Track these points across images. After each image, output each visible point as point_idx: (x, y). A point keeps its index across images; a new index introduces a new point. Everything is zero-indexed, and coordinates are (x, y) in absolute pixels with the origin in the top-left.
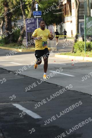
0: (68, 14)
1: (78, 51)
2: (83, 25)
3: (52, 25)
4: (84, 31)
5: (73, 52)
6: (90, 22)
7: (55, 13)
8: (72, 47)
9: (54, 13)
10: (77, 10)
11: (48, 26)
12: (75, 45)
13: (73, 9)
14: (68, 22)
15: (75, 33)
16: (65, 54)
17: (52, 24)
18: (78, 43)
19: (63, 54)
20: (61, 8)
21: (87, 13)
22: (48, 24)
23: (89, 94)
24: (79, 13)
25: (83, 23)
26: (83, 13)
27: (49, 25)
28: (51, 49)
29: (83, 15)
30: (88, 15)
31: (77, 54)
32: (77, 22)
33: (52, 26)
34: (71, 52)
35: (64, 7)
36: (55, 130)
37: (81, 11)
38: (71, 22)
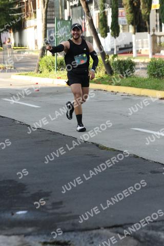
0: (31, 16)
1: (46, 71)
2: (53, 32)
3: (7, 32)
5: (37, 72)
6: (63, 27)
7: (12, 15)
8: (37, 64)
9: (10, 15)
10: (44, 11)
12: (40, 61)
13: (39, 8)
14: (30, 27)
15: (41, 44)
16: (26, 74)
17: (8, 30)
18: (45, 58)
19: (22, 75)
20: (20, 7)
21: (59, 15)
24: (47, 14)
25: (53, 29)
26: (53, 15)
28: (6, 67)
29: (54, 17)
30: (61, 18)
31: (44, 75)
32: (44, 27)
33: (6, 34)
34: (36, 71)
35: (25, 5)
36: (11, 186)
37: (50, 11)
38: (36, 27)
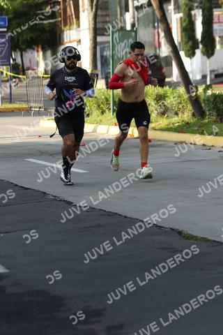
0: (71, 25)
1: (96, 113)
2: (106, 49)
3: (32, 51)
4: (109, 64)
6: (122, 42)
10: (92, 15)
11: (23, 53)
13: (84, 11)
17: (34, 46)
22: (23, 47)
23: (121, 215)
24: (97, 21)
25: (107, 45)
26: (107, 22)
27: (25, 50)
28: (31, 107)
31: (93, 120)
32: (92, 42)
33: (32, 53)
35: (62, 6)
36: (40, 300)
37: (102, 16)
38: (79, 42)
